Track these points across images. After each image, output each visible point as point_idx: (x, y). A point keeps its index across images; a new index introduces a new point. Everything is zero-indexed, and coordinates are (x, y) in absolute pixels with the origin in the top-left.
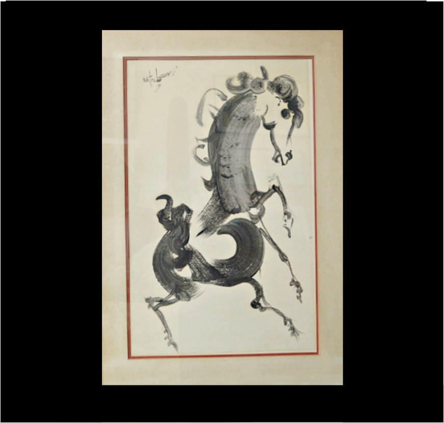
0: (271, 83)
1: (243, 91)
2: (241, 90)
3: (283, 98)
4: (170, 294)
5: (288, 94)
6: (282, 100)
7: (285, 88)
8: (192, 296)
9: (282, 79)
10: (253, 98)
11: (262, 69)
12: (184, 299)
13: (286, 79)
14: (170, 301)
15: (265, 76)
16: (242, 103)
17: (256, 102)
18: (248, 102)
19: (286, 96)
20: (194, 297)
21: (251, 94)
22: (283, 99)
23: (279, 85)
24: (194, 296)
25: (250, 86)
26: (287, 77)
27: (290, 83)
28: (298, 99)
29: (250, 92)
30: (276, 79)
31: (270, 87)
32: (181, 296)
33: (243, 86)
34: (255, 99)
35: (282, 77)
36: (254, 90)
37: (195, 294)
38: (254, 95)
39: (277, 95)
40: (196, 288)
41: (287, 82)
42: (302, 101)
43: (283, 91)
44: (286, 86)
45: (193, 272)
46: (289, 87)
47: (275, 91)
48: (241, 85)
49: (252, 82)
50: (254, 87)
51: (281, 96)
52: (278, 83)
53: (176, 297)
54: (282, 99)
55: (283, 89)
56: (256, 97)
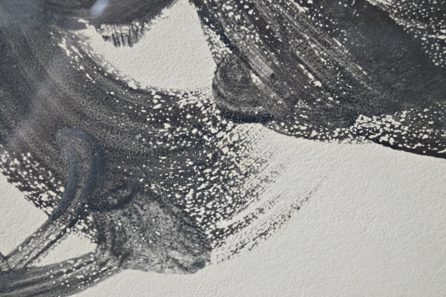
4: (53, 218)
8: (219, 234)
12: (155, 257)
14: (47, 268)
20: (232, 241)
24: (232, 230)
32: (132, 232)
37: (239, 218)
40: (250, 171)
45: (223, 49)
53: (100, 240)
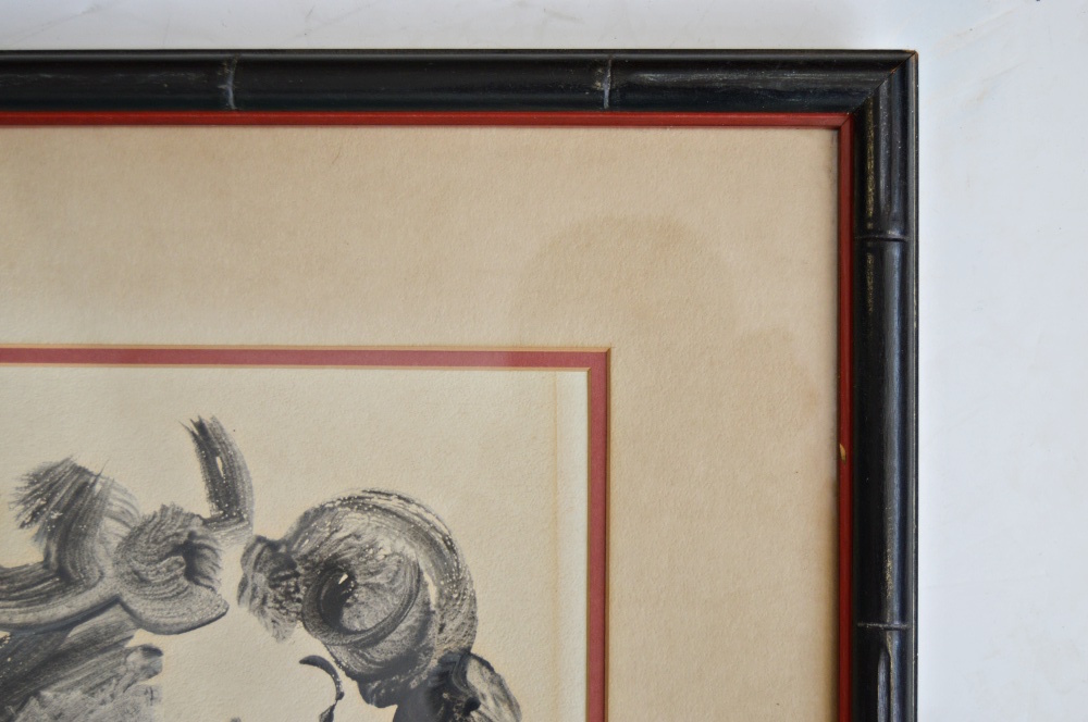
0: (272, 546)
1: (61, 609)
2: (46, 597)
3: (359, 666)
5: (398, 640)
6: (350, 687)
7: (373, 588)
9: (353, 521)
10: (135, 659)
11: (207, 440)
13: (388, 521)
15: (227, 493)
16: (47, 694)
17: (151, 695)
18: (91, 692)
19: (386, 650)
21: (119, 628)
22: (362, 680)
23: (333, 566)
25: (109, 571)
26: (393, 504)
27: (416, 553)
28: (475, 677)
29: (111, 616)
30: (308, 520)
31: (261, 579)
33: (62, 574)
34: (152, 672)
35: (355, 503)
36: (139, 605)
38: (141, 637)
39: (315, 646)
41: (391, 544)
42: (507, 698)
43: (365, 614)
44: (379, 579)
46: (405, 583)
47: (302, 616)
48: (46, 564)
49: (129, 542)
50: (140, 581)
51: (345, 658)
52: (326, 552)
54: (349, 674)
55: (362, 594)
56: (152, 652)
